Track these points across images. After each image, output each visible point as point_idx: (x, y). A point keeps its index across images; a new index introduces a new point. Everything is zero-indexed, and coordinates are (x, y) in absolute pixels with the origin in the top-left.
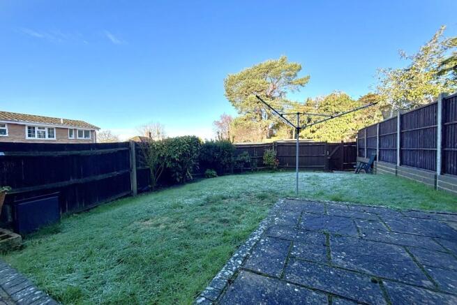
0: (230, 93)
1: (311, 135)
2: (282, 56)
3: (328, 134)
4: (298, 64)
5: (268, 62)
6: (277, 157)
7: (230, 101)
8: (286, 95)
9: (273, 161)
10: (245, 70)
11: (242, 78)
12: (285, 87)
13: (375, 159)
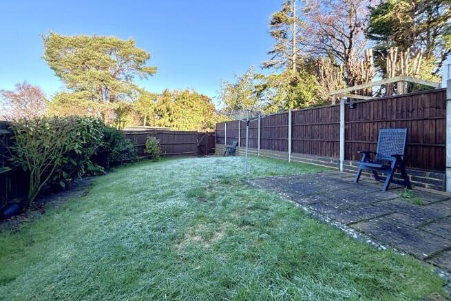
0: (53, 59)
1: (168, 124)
2: (131, 38)
3: (185, 124)
4: (147, 54)
5: (115, 39)
6: (161, 144)
7: (53, 68)
8: (133, 79)
9: (157, 150)
10: (81, 36)
11: (75, 44)
12: (132, 71)
13: (237, 145)
